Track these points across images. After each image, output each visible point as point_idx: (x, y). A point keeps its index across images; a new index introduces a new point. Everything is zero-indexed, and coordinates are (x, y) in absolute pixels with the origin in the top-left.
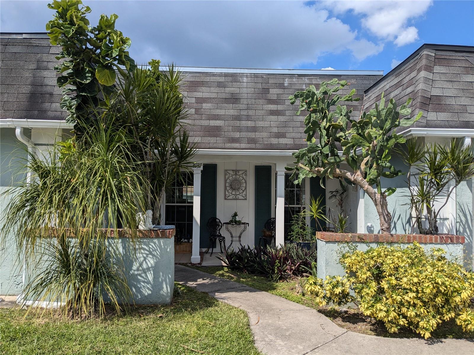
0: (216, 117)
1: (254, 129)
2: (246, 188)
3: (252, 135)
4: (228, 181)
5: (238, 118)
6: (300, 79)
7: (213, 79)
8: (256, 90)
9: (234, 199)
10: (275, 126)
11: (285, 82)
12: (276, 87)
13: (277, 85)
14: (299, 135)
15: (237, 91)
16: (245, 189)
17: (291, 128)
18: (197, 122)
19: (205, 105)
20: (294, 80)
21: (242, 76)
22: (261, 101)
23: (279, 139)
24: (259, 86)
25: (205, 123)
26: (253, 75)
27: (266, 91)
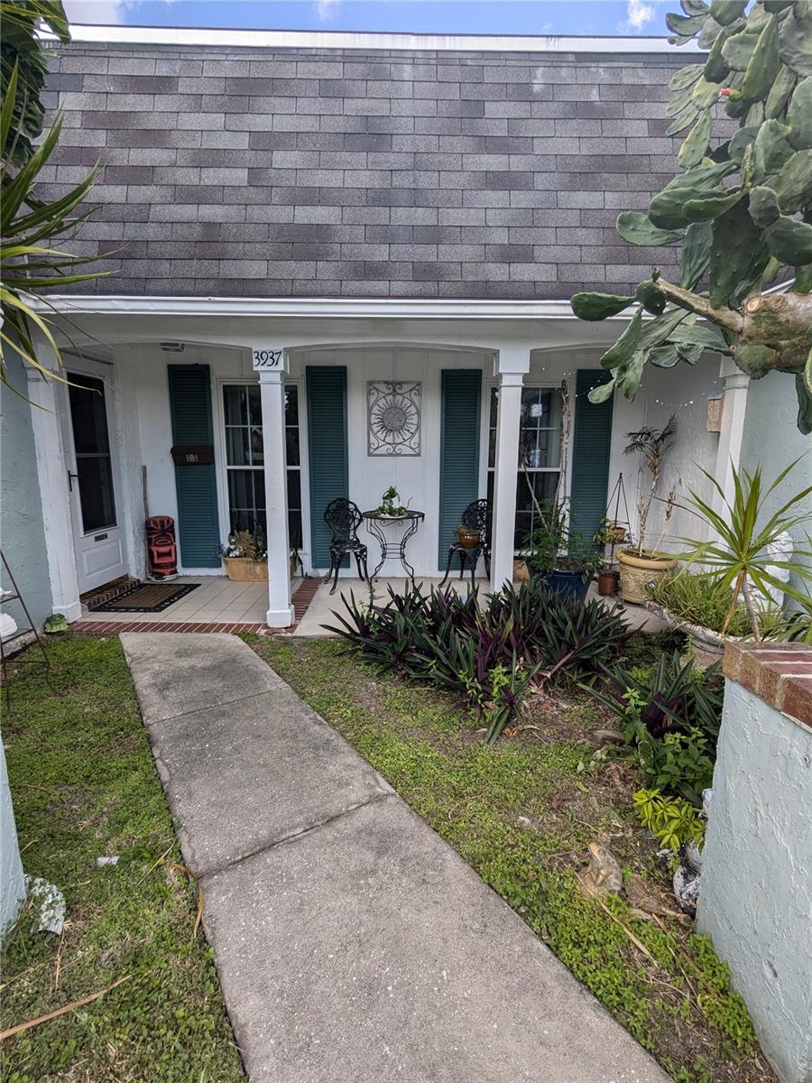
0: (314, 197)
1: (435, 235)
2: (418, 427)
3: (427, 253)
4: (375, 410)
5: (383, 198)
6: (584, 70)
7: (304, 70)
8: (443, 106)
9: (390, 455)
10: (500, 224)
11: (535, 78)
12: (504, 98)
13: (510, 88)
14: (572, 254)
15: (382, 108)
16: (417, 430)
17: (550, 230)
18: (256, 213)
19: (279, 158)
20: (564, 72)
21: (399, 61)
22: (459, 144)
23: (513, 266)
24: (454, 93)
25: (281, 214)
26: (434, 55)
27: (473, 109)
